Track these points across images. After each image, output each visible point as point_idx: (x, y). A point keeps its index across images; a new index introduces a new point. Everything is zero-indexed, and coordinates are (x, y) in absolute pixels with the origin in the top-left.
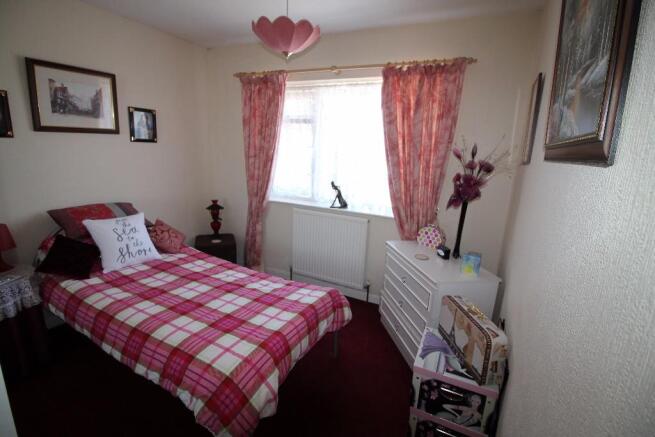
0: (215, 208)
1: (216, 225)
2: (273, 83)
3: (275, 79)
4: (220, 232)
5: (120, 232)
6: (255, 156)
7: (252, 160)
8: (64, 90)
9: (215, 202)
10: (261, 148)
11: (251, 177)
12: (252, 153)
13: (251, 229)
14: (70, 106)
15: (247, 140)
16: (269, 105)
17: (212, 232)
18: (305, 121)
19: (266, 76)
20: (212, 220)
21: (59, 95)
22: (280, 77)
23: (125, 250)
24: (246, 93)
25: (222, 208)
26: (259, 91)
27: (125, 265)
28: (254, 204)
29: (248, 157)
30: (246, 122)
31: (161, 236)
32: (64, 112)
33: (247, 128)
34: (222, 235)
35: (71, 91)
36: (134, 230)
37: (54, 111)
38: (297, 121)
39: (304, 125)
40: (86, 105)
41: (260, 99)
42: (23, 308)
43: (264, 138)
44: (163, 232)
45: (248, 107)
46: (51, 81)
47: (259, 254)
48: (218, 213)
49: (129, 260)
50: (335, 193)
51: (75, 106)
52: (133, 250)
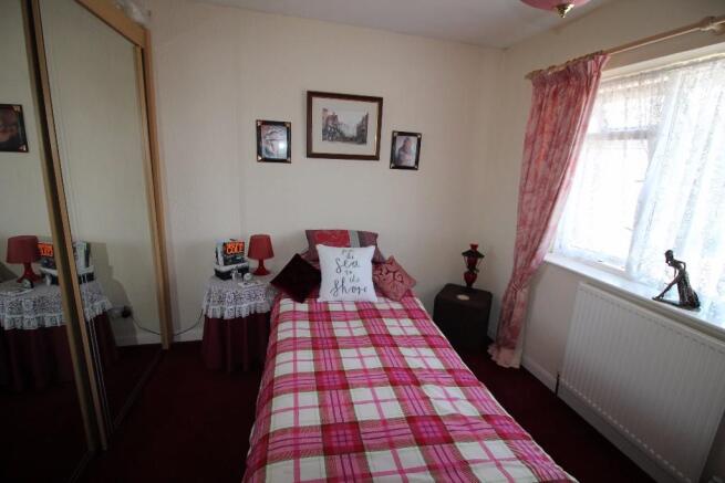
0: (473, 255)
1: (471, 276)
2: (578, 77)
3: (581, 70)
4: (475, 286)
5: (341, 263)
6: (533, 192)
7: (527, 197)
8: (334, 118)
9: (474, 247)
10: (545, 179)
11: (522, 222)
12: (529, 187)
13: (509, 295)
14: (338, 134)
15: (527, 166)
16: (566, 114)
17: (464, 284)
18: (637, 135)
19: (568, 68)
20: (466, 270)
21: (330, 123)
22: (591, 64)
23: (340, 283)
24: (537, 99)
25: (482, 256)
26: (555, 93)
27: (338, 298)
28: (520, 261)
29: (523, 192)
30: (530, 142)
31: (386, 277)
32: (332, 140)
33: (529, 151)
34: (476, 291)
35: (340, 120)
36: (355, 264)
37: (324, 139)
38: (622, 136)
39: (631, 143)
40: (351, 132)
41: (554, 105)
42: (255, 312)
43: (550, 165)
44: (388, 272)
45: (535, 120)
46: (325, 110)
47: (515, 332)
48: (475, 262)
49: (342, 295)
50: (671, 273)
51: (341, 133)
52: (348, 285)
